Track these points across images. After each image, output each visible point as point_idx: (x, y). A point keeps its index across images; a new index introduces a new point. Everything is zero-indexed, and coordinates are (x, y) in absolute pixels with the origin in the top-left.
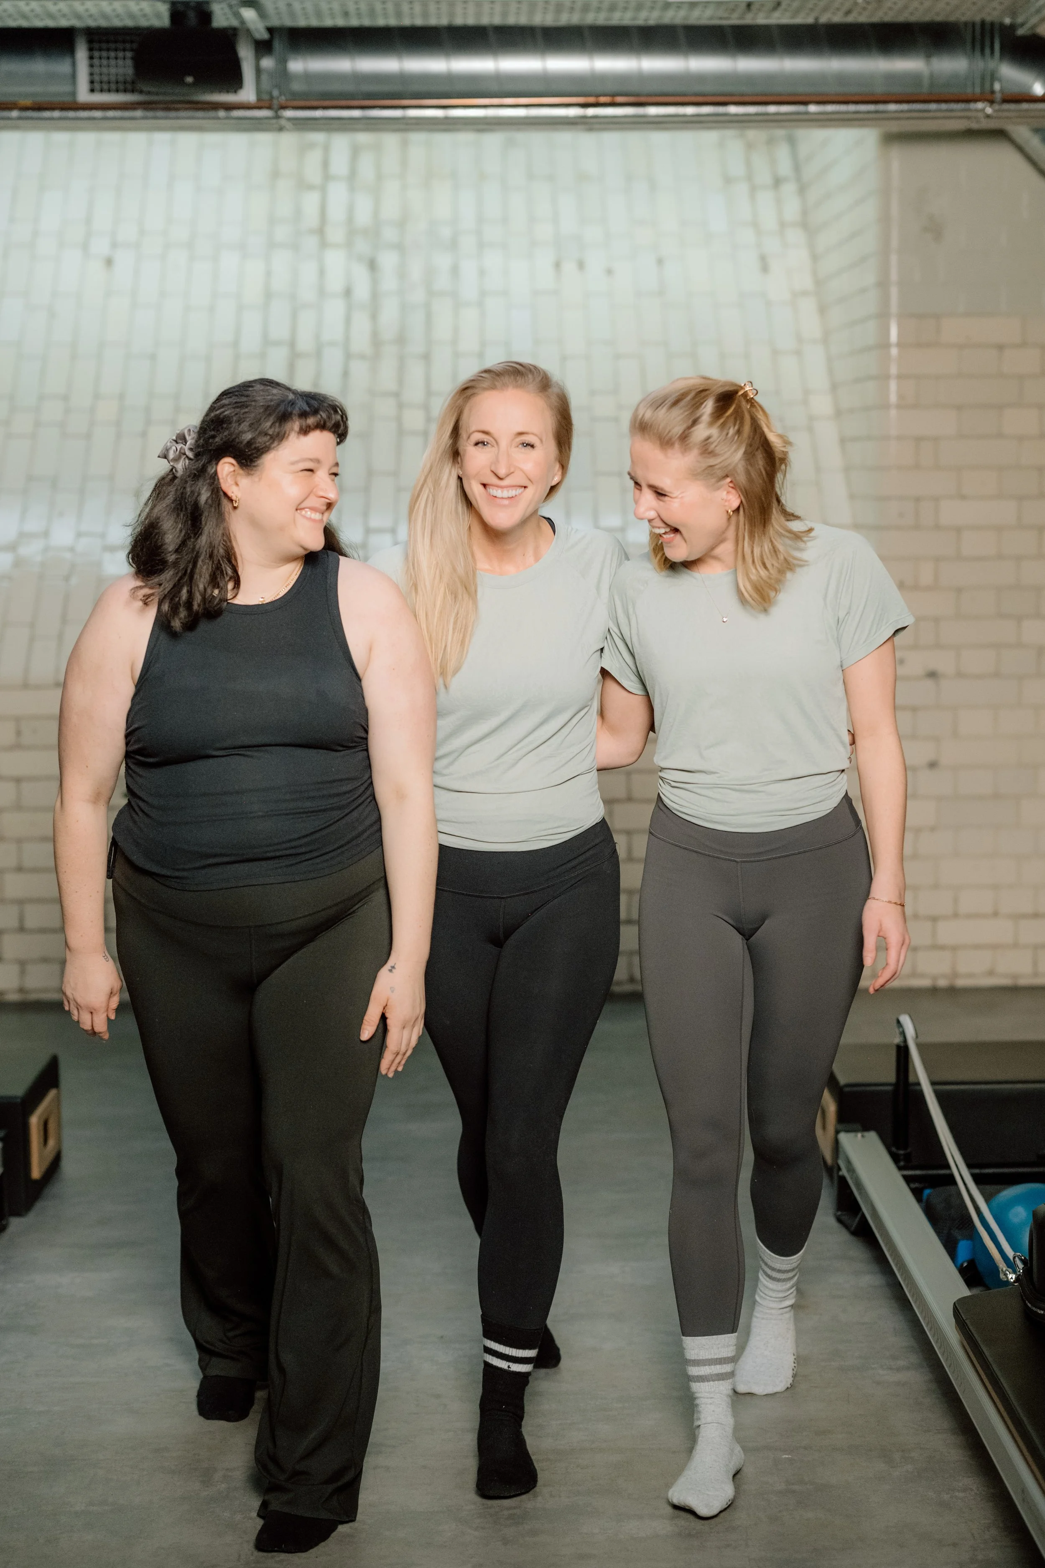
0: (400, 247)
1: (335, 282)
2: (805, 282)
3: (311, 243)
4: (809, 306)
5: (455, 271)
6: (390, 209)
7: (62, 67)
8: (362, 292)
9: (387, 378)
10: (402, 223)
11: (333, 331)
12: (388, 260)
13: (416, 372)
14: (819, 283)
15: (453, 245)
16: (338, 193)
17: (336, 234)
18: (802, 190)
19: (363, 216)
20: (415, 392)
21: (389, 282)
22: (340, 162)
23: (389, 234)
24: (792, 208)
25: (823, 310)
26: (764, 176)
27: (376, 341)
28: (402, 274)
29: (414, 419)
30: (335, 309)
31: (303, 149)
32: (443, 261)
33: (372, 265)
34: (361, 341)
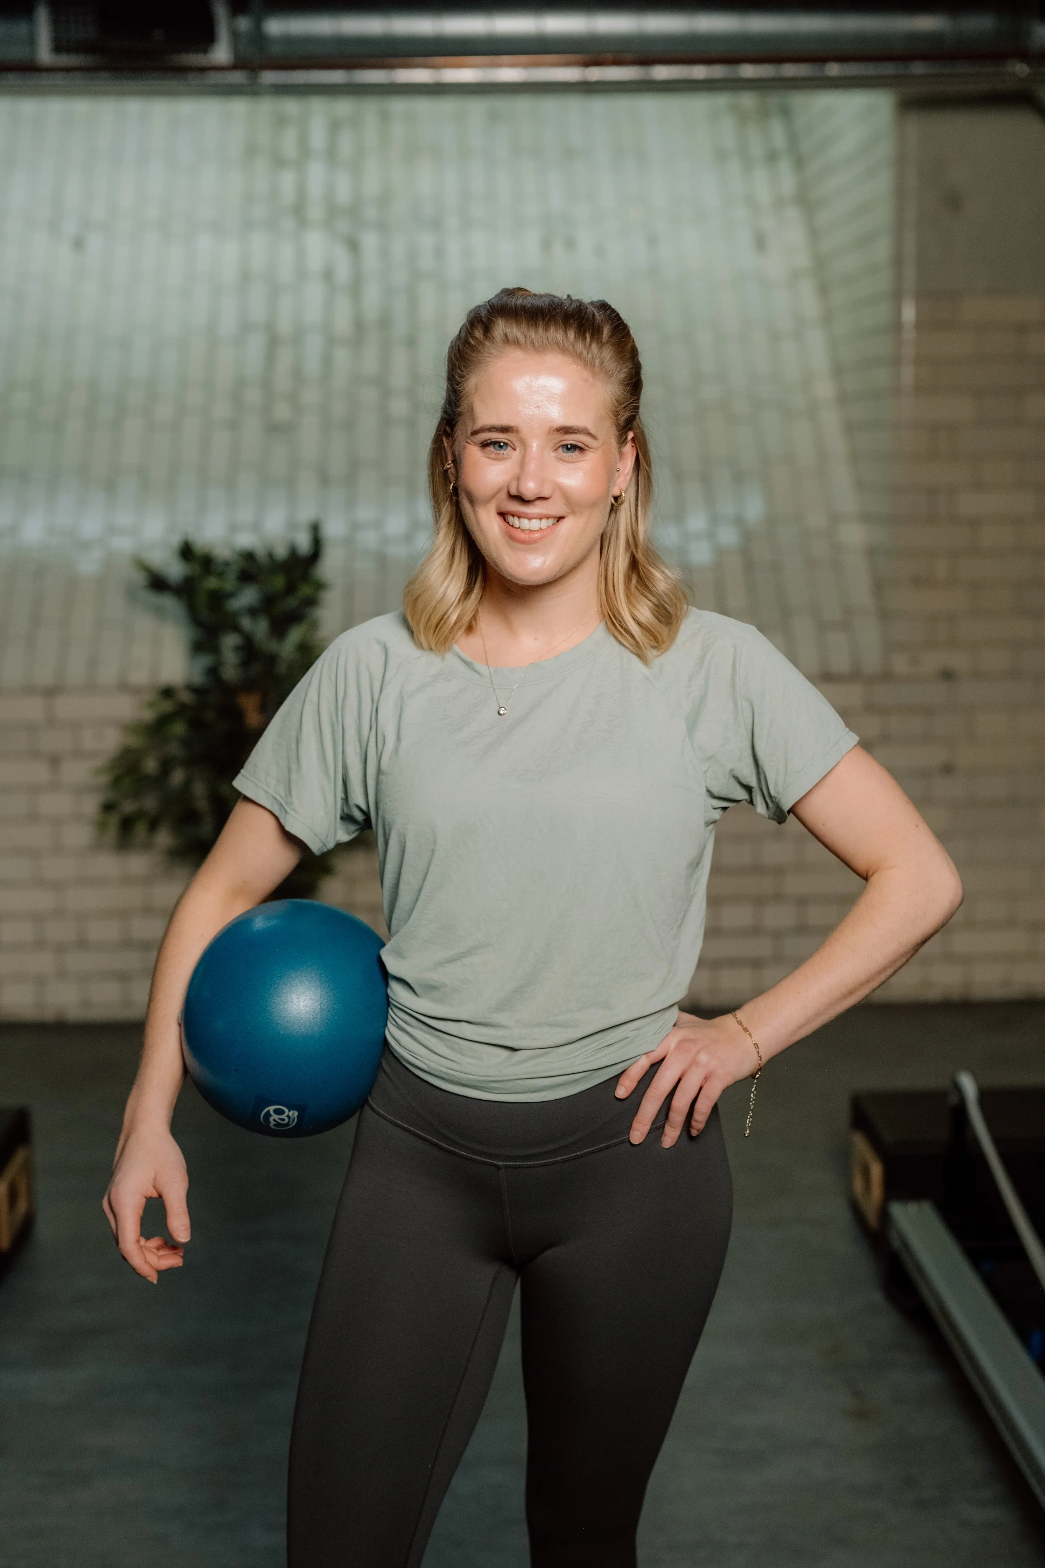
0: (382, 227)
1: (315, 261)
2: (802, 260)
3: (288, 223)
4: (807, 289)
5: (439, 252)
6: (371, 185)
7: (20, 29)
8: (343, 272)
9: (370, 362)
10: (384, 200)
11: (313, 314)
12: (370, 241)
13: (400, 359)
14: (820, 264)
15: (436, 224)
16: (316, 172)
17: (315, 212)
18: (799, 163)
19: (343, 193)
20: (399, 378)
21: (371, 262)
22: (318, 138)
23: (371, 213)
24: (788, 183)
25: (824, 289)
26: (757, 150)
27: (359, 326)
28: (384, 253)
29: (399, 407)
30: (315, 293)
31: (281, 122)
32: (426, 241)
33: (353, 246)
34: (343, 323)
